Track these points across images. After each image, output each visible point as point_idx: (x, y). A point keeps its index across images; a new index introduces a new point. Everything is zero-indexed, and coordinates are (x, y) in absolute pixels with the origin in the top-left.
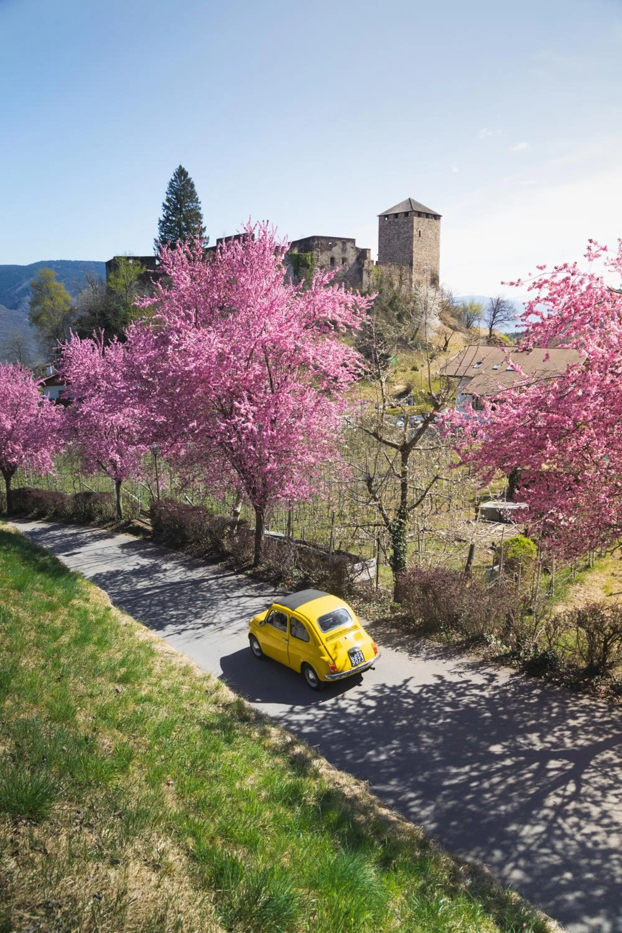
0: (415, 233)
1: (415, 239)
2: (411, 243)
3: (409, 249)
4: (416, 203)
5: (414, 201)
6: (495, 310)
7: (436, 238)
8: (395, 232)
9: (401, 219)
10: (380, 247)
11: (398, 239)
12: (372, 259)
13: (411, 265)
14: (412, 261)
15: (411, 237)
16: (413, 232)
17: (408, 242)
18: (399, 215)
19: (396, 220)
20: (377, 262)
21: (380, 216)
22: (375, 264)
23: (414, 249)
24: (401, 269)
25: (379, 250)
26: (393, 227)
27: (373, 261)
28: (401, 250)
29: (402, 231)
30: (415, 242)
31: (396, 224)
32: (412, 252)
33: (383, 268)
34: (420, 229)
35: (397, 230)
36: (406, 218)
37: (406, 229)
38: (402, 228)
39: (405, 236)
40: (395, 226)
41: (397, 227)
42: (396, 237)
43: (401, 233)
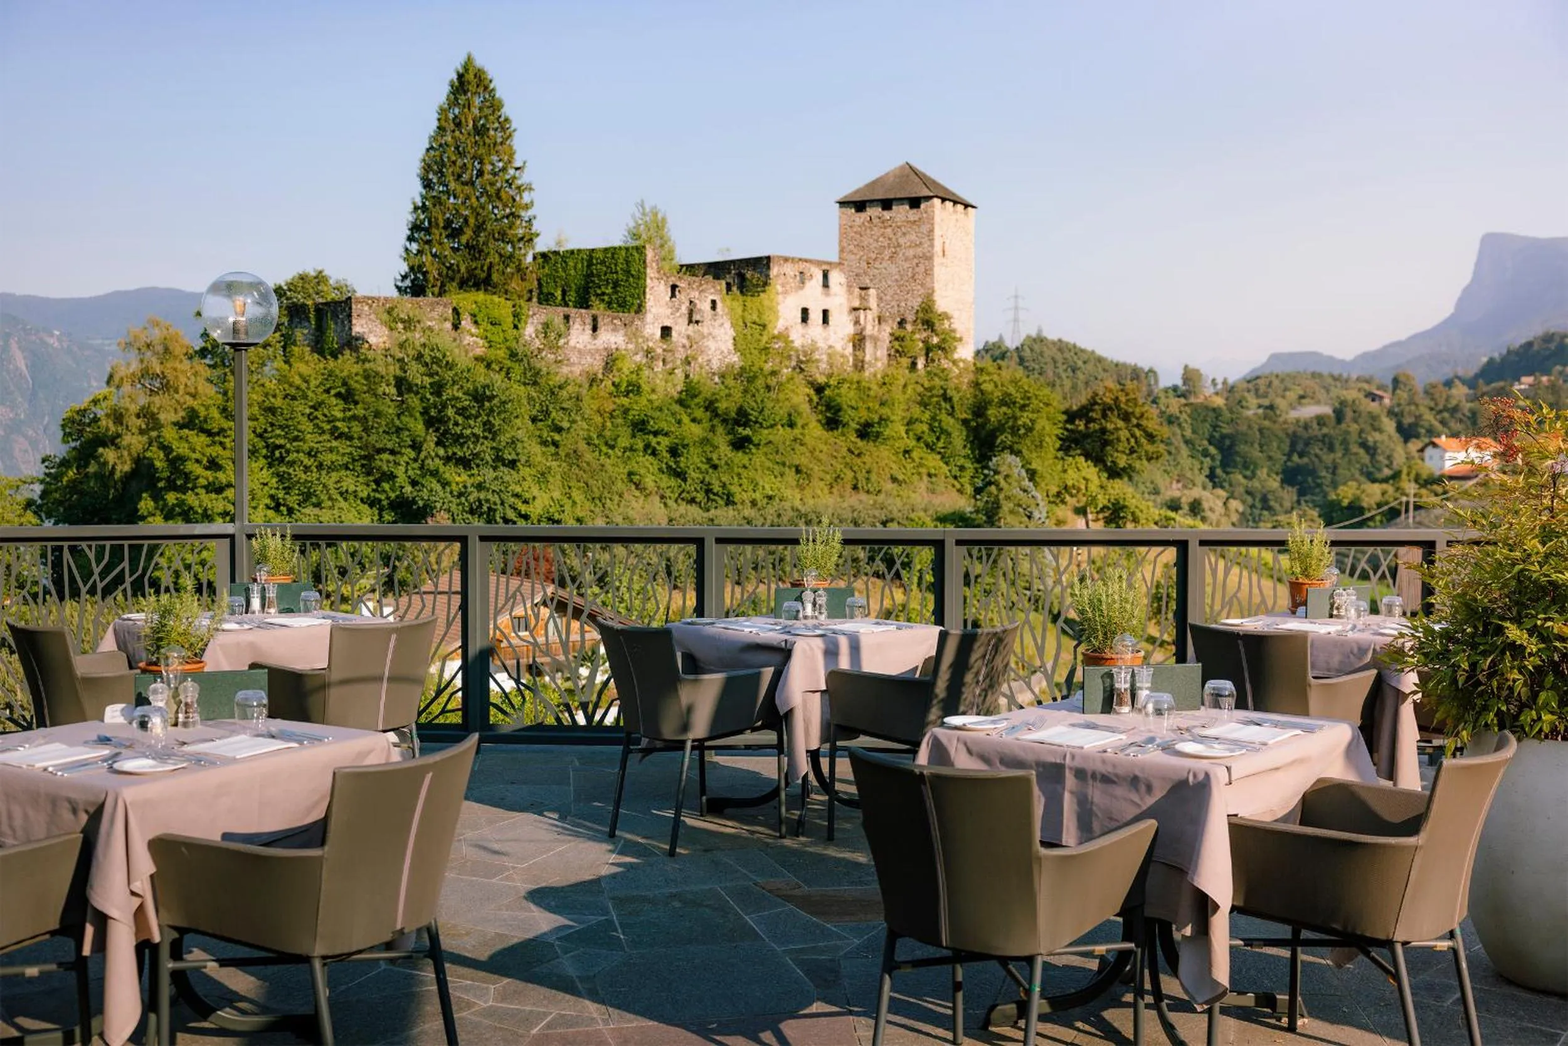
0: (938, 248)
1: (936, 261)
2: (929, 272)
3: (923, 284)
7: (967, 259)
8: (883, 242)
9: (901, 211)
11: (893, 258)
15: (928, 257)
16: (932, 246)
17: (921, 269)
21: (842, 203)
23: (936, 286)
26: (877, 231)
29: (902, 241)
30: (936, 270)
31: (886, 223)
34: (944, 238)
35: (890, 239)
36: (915, 211)
37: (913, 237)
38: (904, 234)
39: (911, 253)
40: (885, 228)
41: (889, 230)
42: (887, 253)
43: (899, 245)
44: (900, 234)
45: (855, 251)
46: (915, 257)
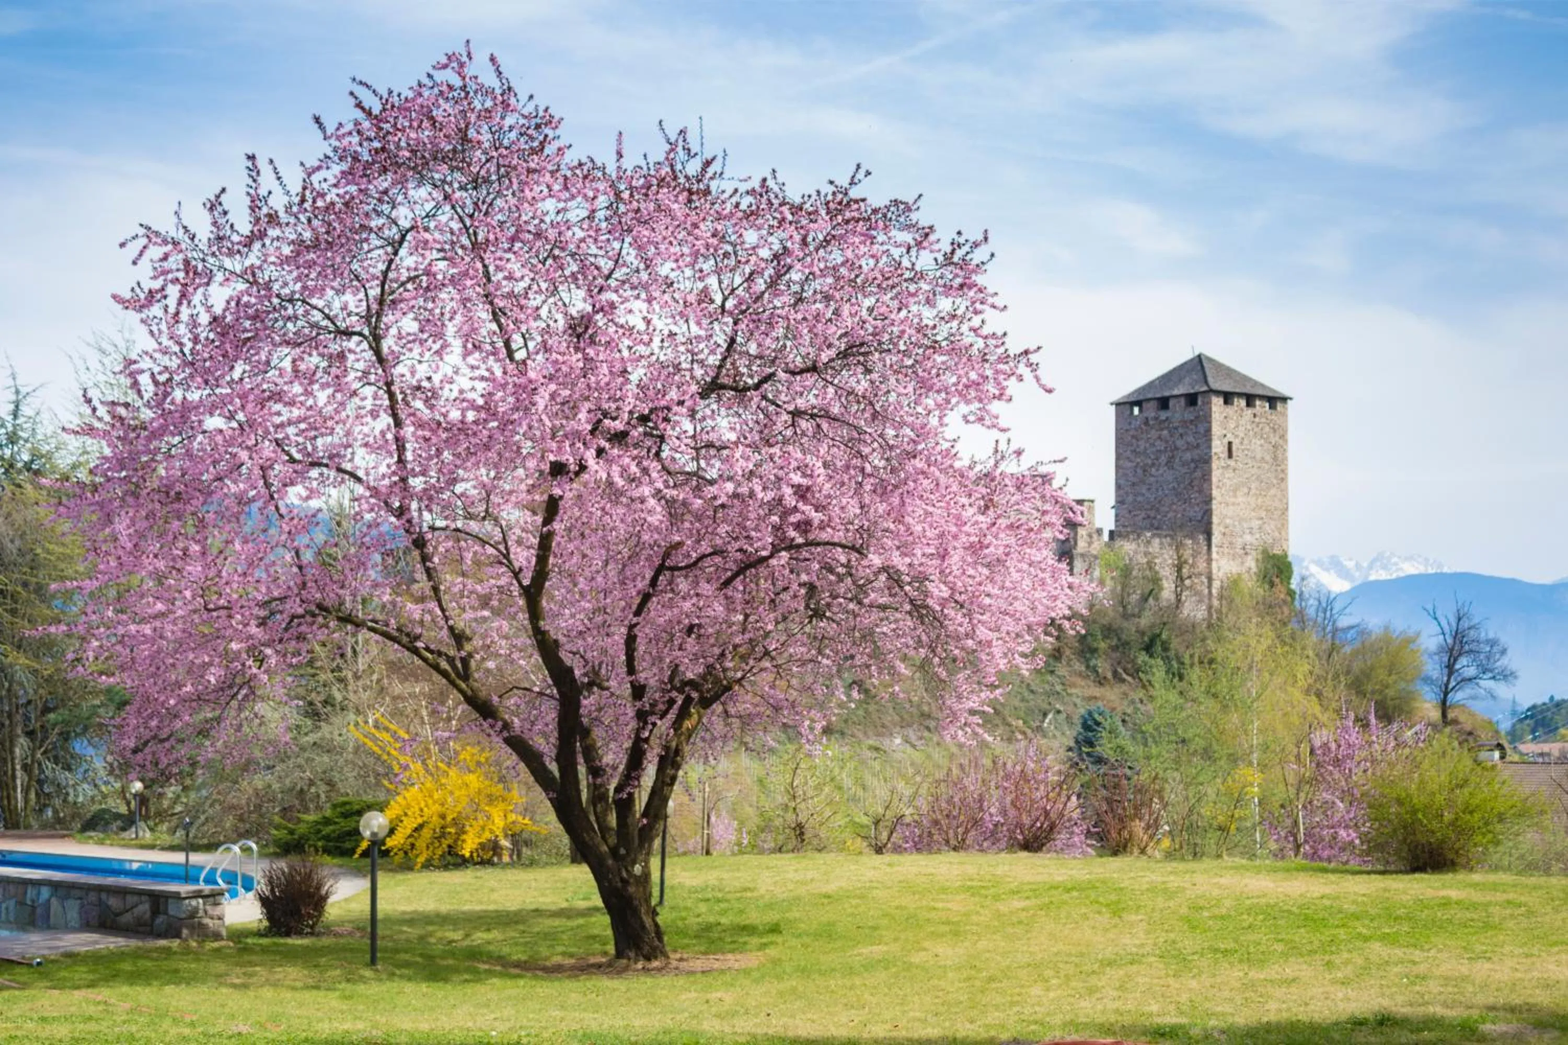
0: (1218, 447)
1: (1215, 464)
2: (1206, 477)
3: (1200, 491)
4: (1218, 366)
5: (1210, 360)
6: (1451, 650)
7: (1275, 458)
8: (1160, 445)
9: (1178, 410)
10: (1118, 487)
11: (1169, 463)
12: (1098, 525)
13: (1209, 535)
14: (1210, 523)
15: (1206, 460)
16: (1210, 447)
17: (1198, 474)
18: (1172, 403)
19: (1163, 415)
20: (1112, 533)
21: (1118, 404)
22: (1106, 537)
23: (1215, 493)
24: (1179, 547)
25: (1118, 495)
26: (1154, 434)
27: (1099, 531)
28: (1178, 494)
29: (1180, 443)
30: (1216, 475)
31: (1162, 424)
32: (1209, 500)
33: (1128, 547)
34: (1230, 437)
35: (1167, 442)
36: (1192, 409)
37: (1190, 439)
38: (1181, 435)
39: (1188, 456)
40: (1162, 430)
41: (1165, 432)
42: (1163, 459)
43: (1177, 449)
44: (1177, 435)
45: (1132, 457)
46: (1193, 460)
